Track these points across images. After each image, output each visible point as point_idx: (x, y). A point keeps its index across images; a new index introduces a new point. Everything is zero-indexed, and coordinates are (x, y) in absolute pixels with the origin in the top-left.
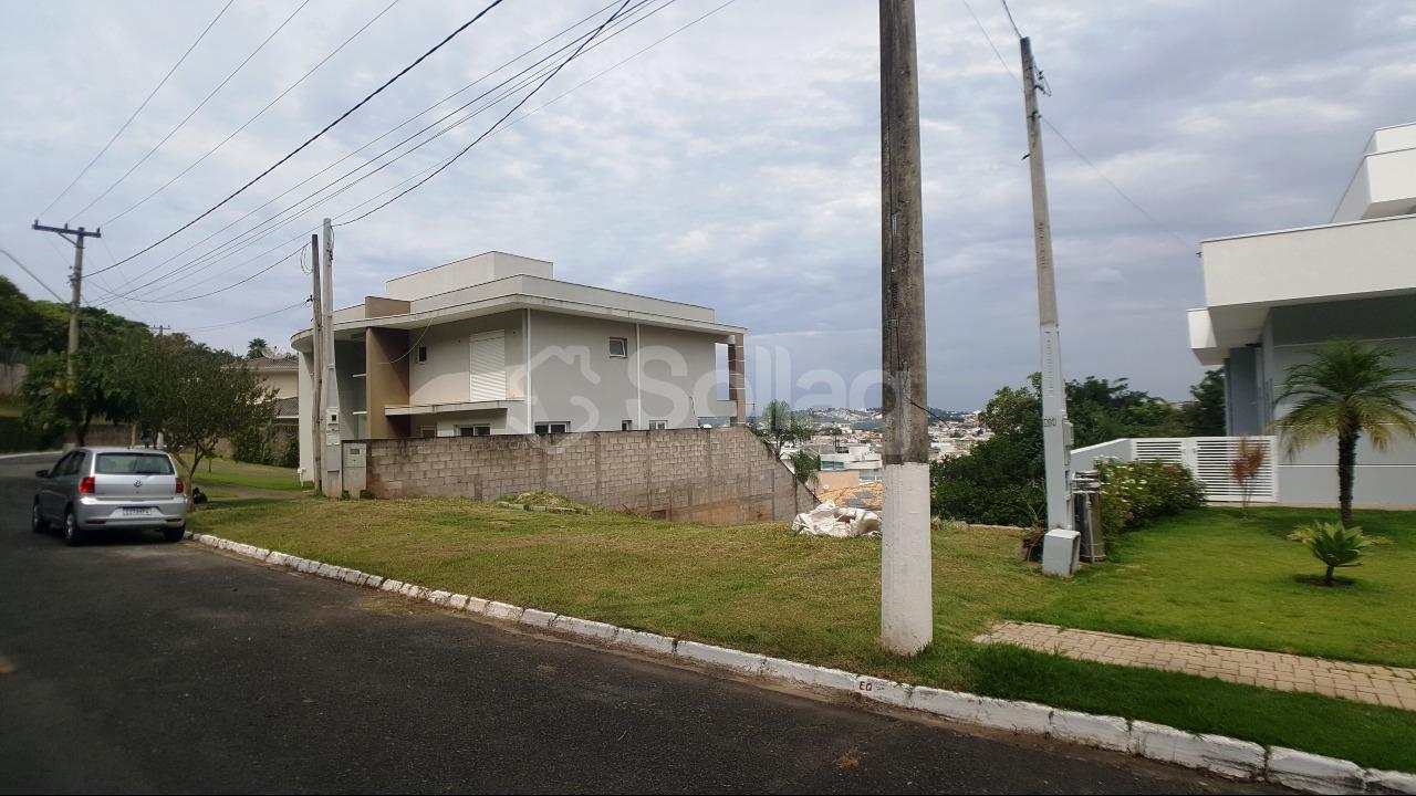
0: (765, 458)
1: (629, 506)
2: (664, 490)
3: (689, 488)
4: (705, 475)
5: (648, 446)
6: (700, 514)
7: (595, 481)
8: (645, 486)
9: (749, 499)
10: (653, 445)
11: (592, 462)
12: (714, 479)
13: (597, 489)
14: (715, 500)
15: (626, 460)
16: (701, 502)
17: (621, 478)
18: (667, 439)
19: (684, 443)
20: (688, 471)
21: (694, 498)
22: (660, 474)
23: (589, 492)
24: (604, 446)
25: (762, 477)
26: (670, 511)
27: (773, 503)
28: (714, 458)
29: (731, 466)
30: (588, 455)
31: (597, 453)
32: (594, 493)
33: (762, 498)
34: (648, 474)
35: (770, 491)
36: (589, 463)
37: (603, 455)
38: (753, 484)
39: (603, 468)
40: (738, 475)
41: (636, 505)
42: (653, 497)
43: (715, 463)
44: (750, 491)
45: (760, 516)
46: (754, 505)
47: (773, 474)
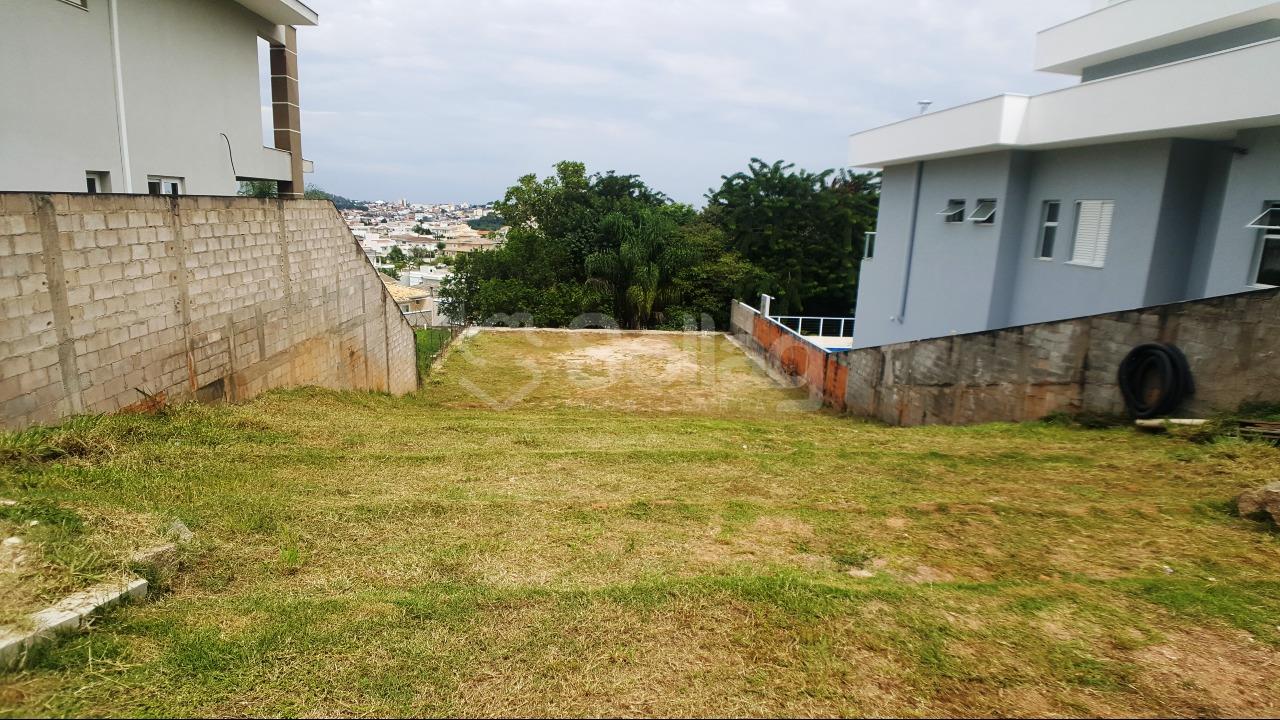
0: (353, 256)
1: (150, 388)
2: (215, 337)
3: (257, 327)
4: (281, 294)
5: (178, 234)
6: (278, 372)
7: (52, 339)
8: (180, 334)
9: (336, 331)
10: (188, 233)
11: (35, 284)
12: (295, 300)
13: (63, 361)
14: (298, 339)
15: (134, 272)
16: (280, 348)
17: (125, 319)
18: (213, 218)
19: (244, 229)
20: (254, 289)
21: (267, 343)
22: (205, 300)
23: (40, 375)
24: (70, 238)
25: (352, 291)
26: (231, 378)
27: (365, 330)
28: (291, 259)
29: (315, 274)
30: (23, 266)
31: (51, 256)
32: (57, 375)
33: (353, 324)
34: (182, 304)
35: (360, 311)
36: (28, 286)
37: (69, 263)
38: (343, 302)
39: (73, 298)
40: (324, 289)
41: (166, 381)
42: (199, 354)
43: (294, 269)
44: (340, 316)
45: (352, 354)
46: (345, 338)
47: (363, 283)
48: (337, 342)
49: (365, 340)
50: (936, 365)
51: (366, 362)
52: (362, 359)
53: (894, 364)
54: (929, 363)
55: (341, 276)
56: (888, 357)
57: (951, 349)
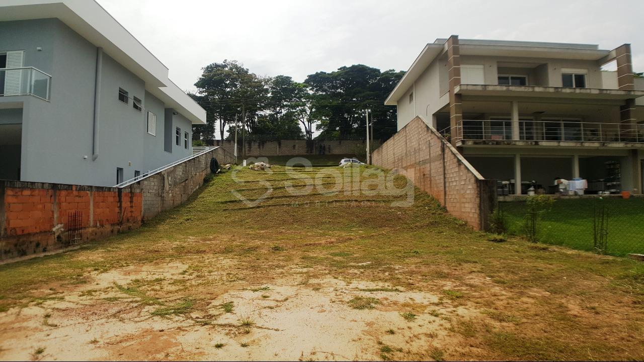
33: (425, 162)
38: (420, 153)
40: (415, 148)
44: (420, 158)
45: (424, 175)
46: (422, 167)
47: (430, 143)
48: (418, 168)
49: (430, 171)
50: (183, 173)
51: (430, 181)
52: (429, 179)
53: (168, 179)
54: (181, 173)
55: (420, 143)
56: (166, 176)
57: (186, 166)
